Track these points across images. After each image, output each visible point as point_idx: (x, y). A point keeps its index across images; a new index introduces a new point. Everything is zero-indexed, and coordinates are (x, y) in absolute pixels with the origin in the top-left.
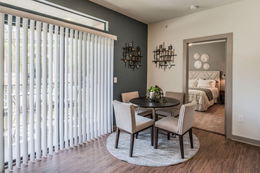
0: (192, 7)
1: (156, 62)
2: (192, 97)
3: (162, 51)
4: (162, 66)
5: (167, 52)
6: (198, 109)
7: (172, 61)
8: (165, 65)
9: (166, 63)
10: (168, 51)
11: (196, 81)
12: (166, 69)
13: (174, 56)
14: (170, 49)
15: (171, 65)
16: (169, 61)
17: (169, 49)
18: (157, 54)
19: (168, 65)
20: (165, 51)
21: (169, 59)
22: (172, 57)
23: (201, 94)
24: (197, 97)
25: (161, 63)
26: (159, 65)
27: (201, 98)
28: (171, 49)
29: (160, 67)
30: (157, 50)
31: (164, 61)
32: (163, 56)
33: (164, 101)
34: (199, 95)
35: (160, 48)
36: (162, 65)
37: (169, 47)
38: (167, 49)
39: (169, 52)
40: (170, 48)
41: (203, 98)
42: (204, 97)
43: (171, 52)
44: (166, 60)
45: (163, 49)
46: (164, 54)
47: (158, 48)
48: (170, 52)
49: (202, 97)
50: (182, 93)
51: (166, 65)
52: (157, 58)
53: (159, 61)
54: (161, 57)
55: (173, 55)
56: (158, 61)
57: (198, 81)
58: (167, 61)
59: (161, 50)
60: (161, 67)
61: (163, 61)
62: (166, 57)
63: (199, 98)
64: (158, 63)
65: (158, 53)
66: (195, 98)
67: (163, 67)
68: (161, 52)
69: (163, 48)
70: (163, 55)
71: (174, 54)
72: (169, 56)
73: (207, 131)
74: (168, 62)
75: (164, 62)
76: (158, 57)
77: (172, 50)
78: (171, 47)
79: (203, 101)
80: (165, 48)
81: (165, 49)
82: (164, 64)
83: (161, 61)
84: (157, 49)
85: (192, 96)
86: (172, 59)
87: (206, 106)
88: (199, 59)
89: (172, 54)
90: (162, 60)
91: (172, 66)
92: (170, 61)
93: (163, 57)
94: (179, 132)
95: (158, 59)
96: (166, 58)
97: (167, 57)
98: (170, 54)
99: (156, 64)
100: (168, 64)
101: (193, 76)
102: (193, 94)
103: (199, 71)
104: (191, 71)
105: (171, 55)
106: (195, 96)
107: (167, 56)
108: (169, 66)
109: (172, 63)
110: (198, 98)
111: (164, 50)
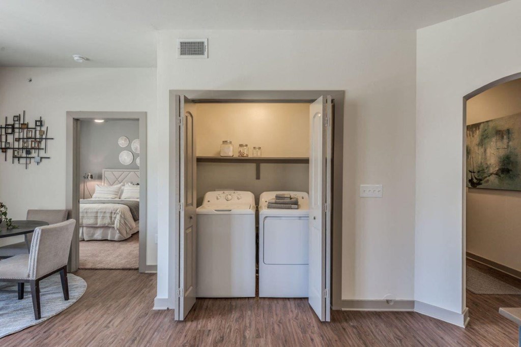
0: (76, 58)
1: (4, 150)
2: (103, 217)
3: (19, 128)
4: (19, 158)
5: (32, 131)
6: (114, 238)
7: (43, 149)
8: (26, 157)
9: (28, 152)
10: (35, 128)
11: (120, 188)
12: (29, 166)
13: (49, 141)
14: (38, 126)
15: (41, 158)
16: (37, 149)
17: (36, 125)
18: (6, 134)
19: (34, 158)
20: (27, 128)
21: (36, 145)
22: (44, 141)
23: (118, 210)
24: (111, 217)
25: (18, 152)
26: (13, 157)
27: (118, 217)
28: (41, 125)
29: (16, 160)
30: (6, 125)
31: (25, 149)
32: (23, 138)
33: (9, 228)
34: (115, 213)
35: (14, 120)
36: (19, 156)
37: (36, 121)
38: (32, 125)
39: (35, 131)
40: (38, 124)
41: (123, 217)
42: (124, 215)
43: (42, 133)
44: (30, 147)
45: (22, 124)
46: (23, 134)
47: (10, 122)
48: (38, 133)
49: (121, 216)
50: (63, 210)
51: (30, 156)
52: (8, 141)
53: (13, 148)
54: (18, 140)
55: (46, 139)
56: (9, 148)
57: (123, 187)
58: (32, 148)
59: (17, 126)
60: (19, 160)
61: (23, 148)
62: (30, 140)
63: (115, 218)
64: (10, 152)
65: (10, 131)
66: (109, 218)
67: (23, 161)
68: (17, 130)
69: (22, 122)
70: (21, 136)
71: (48, 137)
72: (35, 139)
73: (112, 269)
74: (33, 151)
75: (24, 151)
76: (10, 139)
77: (44, 129)
78: (41, 121)
79: (123, 222)
80: (26, 122)
81: (27, 125)
82: (24, 155)
83: (19, 149)
84: (8, 123)
85: (102, 215)
86: (43, 145)
87: (128, 230)
88: (128, 148)
89: (44, 137)
90: (21, 146)
91: (43, 159)
92: (39, 149)
93: (21, 140)
94: (31, 275)
95: (9, 143)
96: (30, 143)
97: (32, 141)
98: (38, 136)
99: (4, 154)
100: (34, 154)
101: (117, 179)
102: (105, 212)
103: (128, 170)
104: (113, 170)
105: (41, 139)
106: (108, 215)
107: (33, 138)
108: (38, 159)
109: (42, 153)
110: (113, 218)
111: (25, 126)
